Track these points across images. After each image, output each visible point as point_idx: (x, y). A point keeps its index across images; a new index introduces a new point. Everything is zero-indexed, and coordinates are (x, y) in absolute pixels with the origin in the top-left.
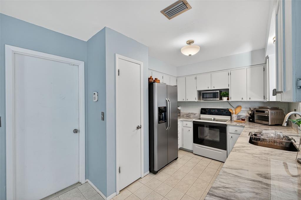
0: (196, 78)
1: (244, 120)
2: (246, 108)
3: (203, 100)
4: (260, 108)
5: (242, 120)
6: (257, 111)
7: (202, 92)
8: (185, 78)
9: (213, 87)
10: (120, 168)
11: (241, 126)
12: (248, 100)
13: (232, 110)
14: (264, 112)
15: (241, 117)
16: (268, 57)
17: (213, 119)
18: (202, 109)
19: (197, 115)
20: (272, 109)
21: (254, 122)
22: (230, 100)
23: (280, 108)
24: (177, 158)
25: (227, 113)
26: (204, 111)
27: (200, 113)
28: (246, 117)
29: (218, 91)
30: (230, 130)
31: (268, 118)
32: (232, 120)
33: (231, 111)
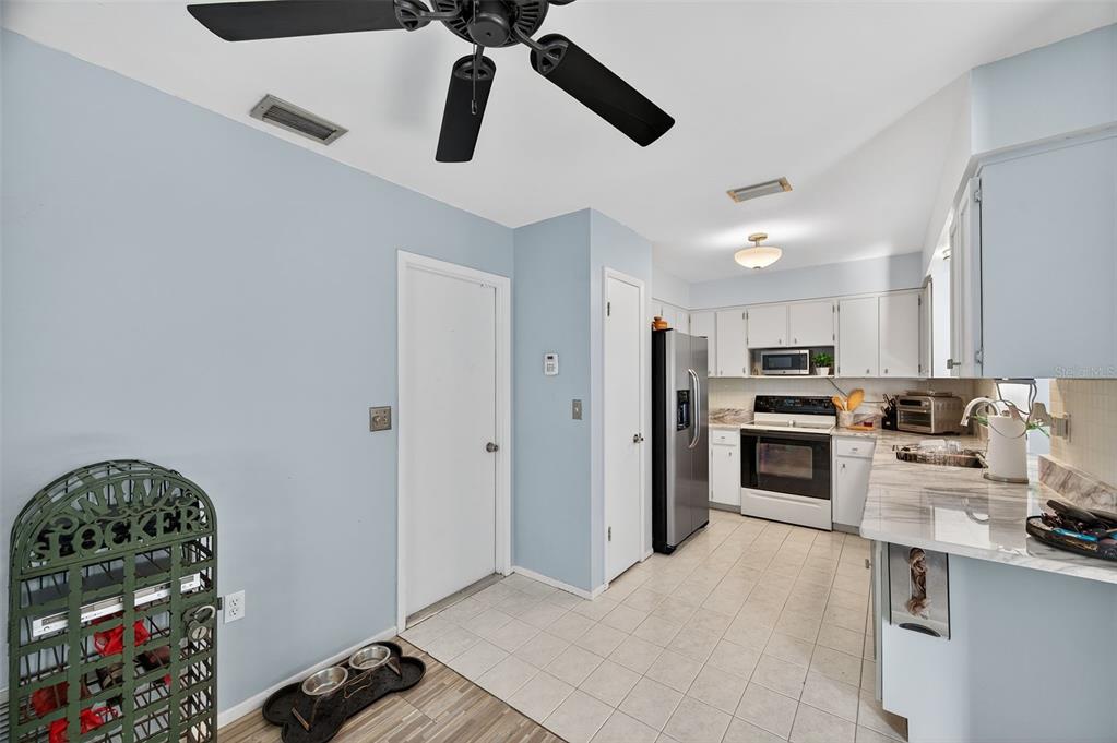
0: (746, 316)
1: (871, 425)
2: (875, 395)
3: (762, 374)
4: (909, 394)
5: (866, 424)
6: (903, 402)
7: (763, 353)
8: (716, 314)
9: (792, 340)
10: (610, 529)
11: (868, 437)
12: (883, 375)
13: (840, 401)
14: (919, 403)
15: (864, 417)
16: (929, 279)
17: (791, 423)
18: (758, 398)
19: (745, 414)
20: (938, 396)
21: (897, 429)
22: (836, 375)
23: (955, 393)
24: (707, 522)
25: (826, 406)
26: (763, 404)
27: (753, 409)
28: (875, 418)
29: (807, 352)
30: (840, 448)
31: (929, 418)
32: (840, 424)
33: (837, 403)
